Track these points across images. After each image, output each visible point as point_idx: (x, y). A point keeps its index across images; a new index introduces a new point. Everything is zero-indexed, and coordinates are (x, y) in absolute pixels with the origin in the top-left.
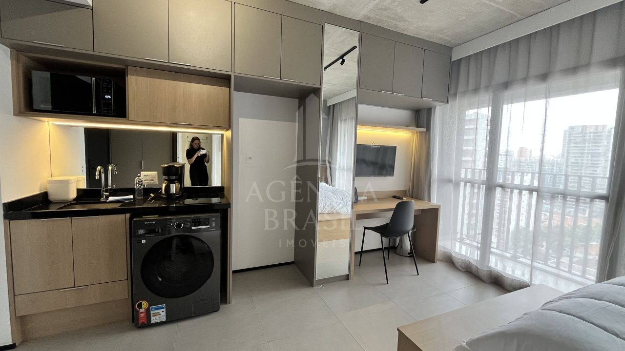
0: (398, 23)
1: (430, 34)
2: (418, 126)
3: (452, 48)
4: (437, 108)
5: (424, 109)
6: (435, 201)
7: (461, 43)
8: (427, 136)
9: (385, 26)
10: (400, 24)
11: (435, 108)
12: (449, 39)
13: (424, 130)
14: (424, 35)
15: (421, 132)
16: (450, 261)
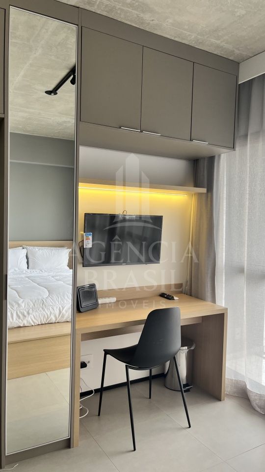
0: (142, 15)
1: (199, 37)
2: (196, 185)
3: (239, 63)
4: (223, 156)
5: (204, 158)
6: (222, 302)
7: (251, 55)
8: (209, 200)
9: (121, 18)
10: (147, 17)
11: (219, 156)
12: (230, 47)
13: (204, 190)
14: (189, 38)
15: (200, 194)
16: (243, 396)
